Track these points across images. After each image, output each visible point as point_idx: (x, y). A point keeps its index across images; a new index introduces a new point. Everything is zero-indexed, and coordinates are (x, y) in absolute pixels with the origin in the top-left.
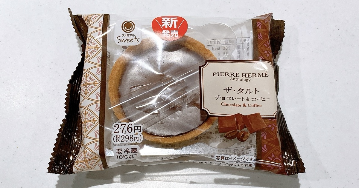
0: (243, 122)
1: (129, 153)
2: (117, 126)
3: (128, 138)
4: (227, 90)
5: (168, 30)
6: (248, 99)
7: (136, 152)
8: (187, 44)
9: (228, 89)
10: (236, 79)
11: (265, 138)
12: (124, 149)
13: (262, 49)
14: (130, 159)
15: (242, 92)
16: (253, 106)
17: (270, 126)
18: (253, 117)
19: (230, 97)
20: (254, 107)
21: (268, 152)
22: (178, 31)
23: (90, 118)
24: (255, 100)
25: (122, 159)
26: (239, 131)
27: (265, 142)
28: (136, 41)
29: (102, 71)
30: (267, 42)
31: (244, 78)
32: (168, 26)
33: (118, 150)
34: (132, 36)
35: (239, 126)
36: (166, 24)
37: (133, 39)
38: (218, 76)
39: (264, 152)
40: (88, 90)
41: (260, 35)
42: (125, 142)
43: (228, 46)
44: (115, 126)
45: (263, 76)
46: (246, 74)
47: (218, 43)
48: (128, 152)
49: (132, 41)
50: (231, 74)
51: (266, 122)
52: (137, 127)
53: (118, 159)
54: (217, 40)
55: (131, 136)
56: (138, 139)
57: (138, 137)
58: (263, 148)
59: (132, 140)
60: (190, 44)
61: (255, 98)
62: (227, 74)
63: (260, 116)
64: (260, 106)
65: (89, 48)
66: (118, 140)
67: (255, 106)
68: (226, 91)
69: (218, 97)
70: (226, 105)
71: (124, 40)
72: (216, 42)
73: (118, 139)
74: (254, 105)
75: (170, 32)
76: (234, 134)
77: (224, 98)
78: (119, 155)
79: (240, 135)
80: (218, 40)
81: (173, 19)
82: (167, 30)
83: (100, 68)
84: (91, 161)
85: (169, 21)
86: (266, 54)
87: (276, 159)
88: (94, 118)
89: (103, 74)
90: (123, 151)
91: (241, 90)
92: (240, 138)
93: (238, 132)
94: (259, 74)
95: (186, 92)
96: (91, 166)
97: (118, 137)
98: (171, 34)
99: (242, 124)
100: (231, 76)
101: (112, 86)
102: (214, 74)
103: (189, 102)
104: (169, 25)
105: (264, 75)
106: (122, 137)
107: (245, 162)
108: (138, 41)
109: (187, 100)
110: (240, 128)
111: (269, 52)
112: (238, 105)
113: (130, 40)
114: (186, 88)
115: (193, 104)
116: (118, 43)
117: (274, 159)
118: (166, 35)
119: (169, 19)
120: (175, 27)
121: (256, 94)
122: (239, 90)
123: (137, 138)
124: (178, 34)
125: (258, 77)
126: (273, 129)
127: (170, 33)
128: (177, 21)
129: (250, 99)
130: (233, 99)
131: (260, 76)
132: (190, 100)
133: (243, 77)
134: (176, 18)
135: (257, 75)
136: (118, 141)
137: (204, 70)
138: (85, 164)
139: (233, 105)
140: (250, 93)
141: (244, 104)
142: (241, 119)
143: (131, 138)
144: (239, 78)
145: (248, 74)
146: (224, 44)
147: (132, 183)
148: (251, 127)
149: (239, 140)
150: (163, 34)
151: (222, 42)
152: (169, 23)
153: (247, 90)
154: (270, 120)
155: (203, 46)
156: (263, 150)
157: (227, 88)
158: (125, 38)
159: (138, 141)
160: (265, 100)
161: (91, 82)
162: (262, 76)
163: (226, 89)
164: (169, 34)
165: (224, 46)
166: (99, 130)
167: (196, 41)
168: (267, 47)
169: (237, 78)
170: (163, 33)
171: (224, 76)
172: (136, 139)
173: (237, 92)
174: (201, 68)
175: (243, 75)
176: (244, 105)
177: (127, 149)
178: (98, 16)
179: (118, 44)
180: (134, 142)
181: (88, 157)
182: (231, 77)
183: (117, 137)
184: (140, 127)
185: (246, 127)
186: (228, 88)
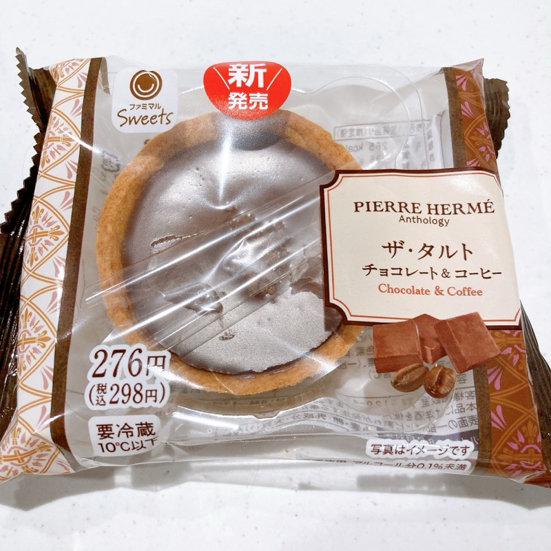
0: (437, 340)
1: (132, 435)
2: (101, 355)
3: (129, 394)
4: (393, 250)
5: (243, 93)
6: (445, 274)
7: (150, 433)
8: (289, 131)
9: (395, 247)
10: (413, 218)
11: (497, 386)
12: (118, 426)
13: (473, 142)
14: (135, 452)
15: (431, 255)
16: (459, 293)
17: (509, 350)
18: (463, 323)
19: (401, 269)
20: (464, 295)
21: (507, 427)
22: (267, 95)
23: (35, 332)
24: (465, 276)
25: (114, 451)
26: (430, 367)
27: (498, 397)
28: (165, 121)
29: (75, 199)
30: (483, 123)
31: (433, 216)
32: (242, 82)
33: (103, 428)
34: (153, 108)
35: (428, 350)
36: (238, 77)
37: (156, 116)
38: (368, 210)
39: (498, 427)
40: (37, 250)
41: (465, 106)
42: (120, 404)
43: (381, 141)
44: (96, 356)
45: (480, 212)
46: (436, 206)
47: (358, 134)
48: (130, 434)
49: (153, 121)
50: (401, 207)
51: (499, 340)
52: (156, 358)
53: (103, 451)
54: (355, 128)
55: (138, 388)
56: (156, 396)
57: (156, 391)
58: (493, 415)
59: (138, 398)
60: (296, 130)
61: (465, 271)
62: (389, 206)
63: (481, 323)
64: (479, 293)
65: (50, 140)
66: (100, 399)
67: (466, 293)
68: (390, 251)
69: (370, 269)
70: (390, 290)
71: (134, 118)
72: (355, 133)
73: (102, 394)
74: (464, 291)
75: (248, 97)
76: (417, 377)
77: (384, 272)
78: (105, 442)
79: (432, 378)
80: (360, 127)
81: (256, 68)
82: (240, 93)
83: (72, 192)
84: (34, 456)
85: (247, 70)
86: (483, 155)
87: (529, 446)
88: (45, 332)
89: (78, 206)
90: (115, 430)
91: (428, 250)
92: (433, 387)
93: (427, 369)
94: (470, 205)
95: (289, 254)
96: (36, 467)
97: (103, 390)
98: (251, 102)
99: (436, 345)
100: (401, 211)
101: (106, 238)
102: (357, 207)
103: (296, 279)
104: (245, 80)
105: (483, 209)
106: (112, 389)
107: (448, 459)
108: (170, 122)
109: (291, 275)
110: (430, 357)
111: (490, 150)
112: (422, 290)
113: (149, 119)
114: (288, 243)
115: (304, 284)
116: (121, 126)
117: (522, 448)
118: (237, 106)
119: (247, 68)
120: (261, 84)
121: (465, 259)
122: (423, 249)
123: (154, 393)
124: (266, 102)
125: (469, 213)
126: (517, 358)
127: (248, 101)
128: (265, 70)
129: (453, 274)
130: (408, 275)
131: (474, 211)
132: (298, 273)
133: (430, 213)
134: (263, 65)
135: (466, 208)
136: (102, 403)
137: (332, 194)
138: (16, 465)
139: (409, 291)
140: (449, 257)
141: (437, 288)
142: (433, 332)
143: (138, 392)
144: (420, 216)
145: (443, 205)
146: (372, 136)
147: (159, 488)
148: (460, 353)
149: (429, 391)
150: (230, 103)
151: (367, 132)
152: (247, 75)
153: (443, 247)
154: (508, 332)
155: (326, 135)
156: (494, 422)
157: (393, 245)
158: (138, 113)
159: (155, 401)
160: (490, 278)
161: (45, 229)
162: (477, 211)
163: (390, 247)
164: (245, 103)
165: (372, 140)
166: (53, 367)
167: (312, 124)
168: (485, 137)
169: (415, 215)
170: (229, 99)
171: (382, 210)
172: (151, 396)
173: (417, 254)
174: (326, 190)
175: (430, 209)
176: (438, 291)
177: (126, 424)
178: (78, 62)
179: (121, 130)
180: (143, 404)
181: (23, 446)
182: (401, 214)
183: (99, 389)
184: (164, 357)
185: (446, 354)
186: (395, 243)
